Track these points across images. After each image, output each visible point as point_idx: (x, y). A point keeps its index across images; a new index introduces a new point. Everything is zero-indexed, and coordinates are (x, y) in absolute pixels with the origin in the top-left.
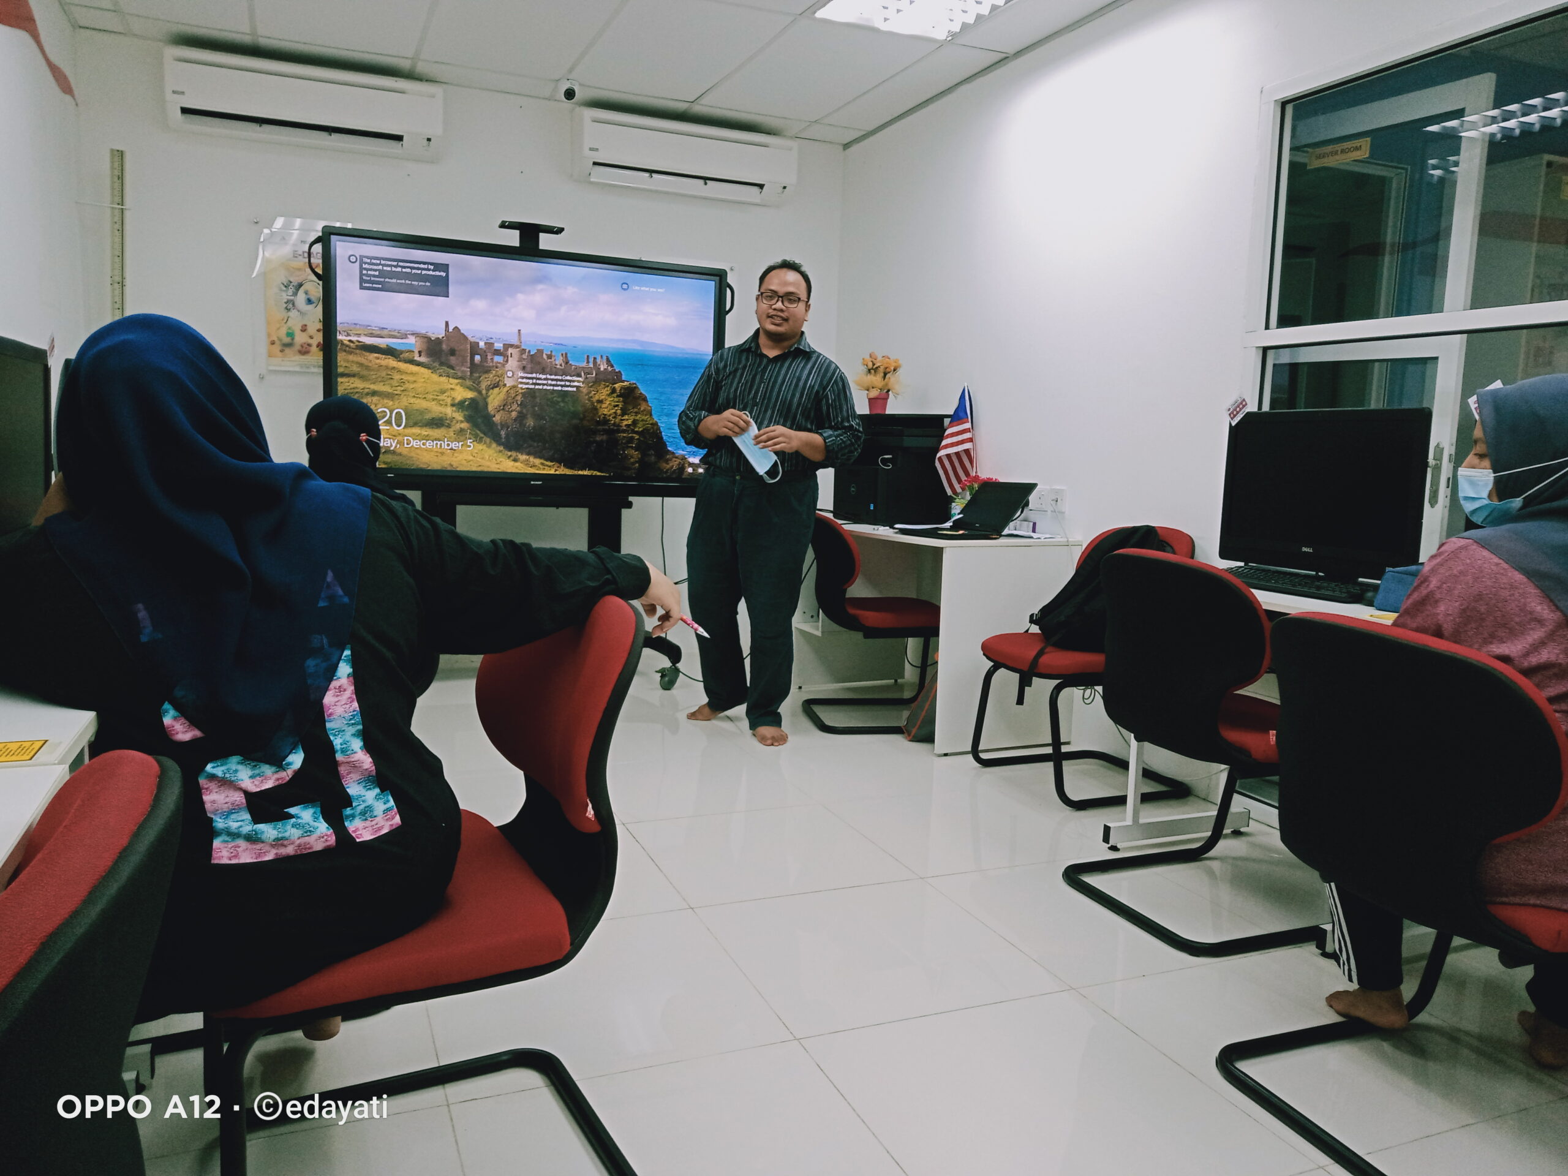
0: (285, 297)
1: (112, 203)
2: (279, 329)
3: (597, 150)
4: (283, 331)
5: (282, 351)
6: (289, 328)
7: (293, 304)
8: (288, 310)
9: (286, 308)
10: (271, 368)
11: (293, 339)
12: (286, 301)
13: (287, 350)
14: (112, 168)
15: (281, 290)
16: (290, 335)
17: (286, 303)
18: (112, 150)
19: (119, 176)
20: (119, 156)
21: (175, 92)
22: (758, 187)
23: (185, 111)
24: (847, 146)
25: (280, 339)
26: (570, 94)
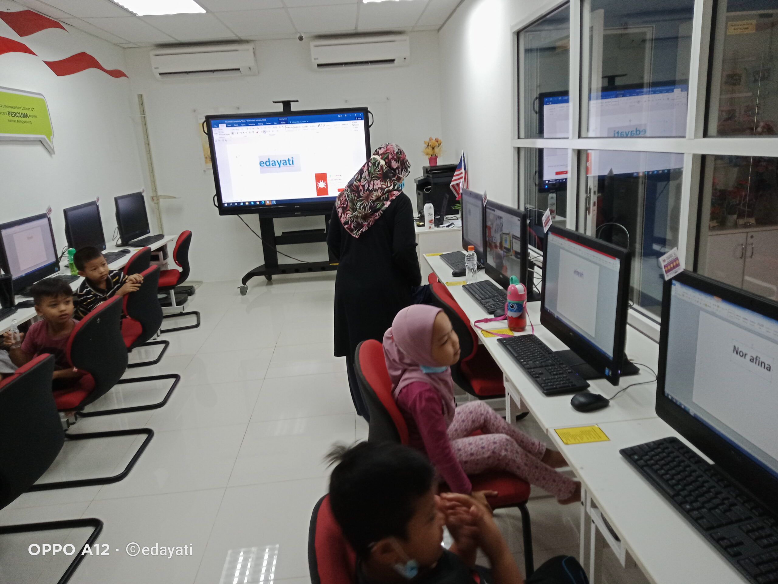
1: (141, 114)
3: (318, 59)
10: (207, 168)
14: (139, 101)
18: (138, 95)
19: (142, 104)
20: (141, 97)
21: (156, 68)
22: (393, 61)
23: (160, 74)
24: (438, 30)
25: (209, 156)
26: (301, 38)
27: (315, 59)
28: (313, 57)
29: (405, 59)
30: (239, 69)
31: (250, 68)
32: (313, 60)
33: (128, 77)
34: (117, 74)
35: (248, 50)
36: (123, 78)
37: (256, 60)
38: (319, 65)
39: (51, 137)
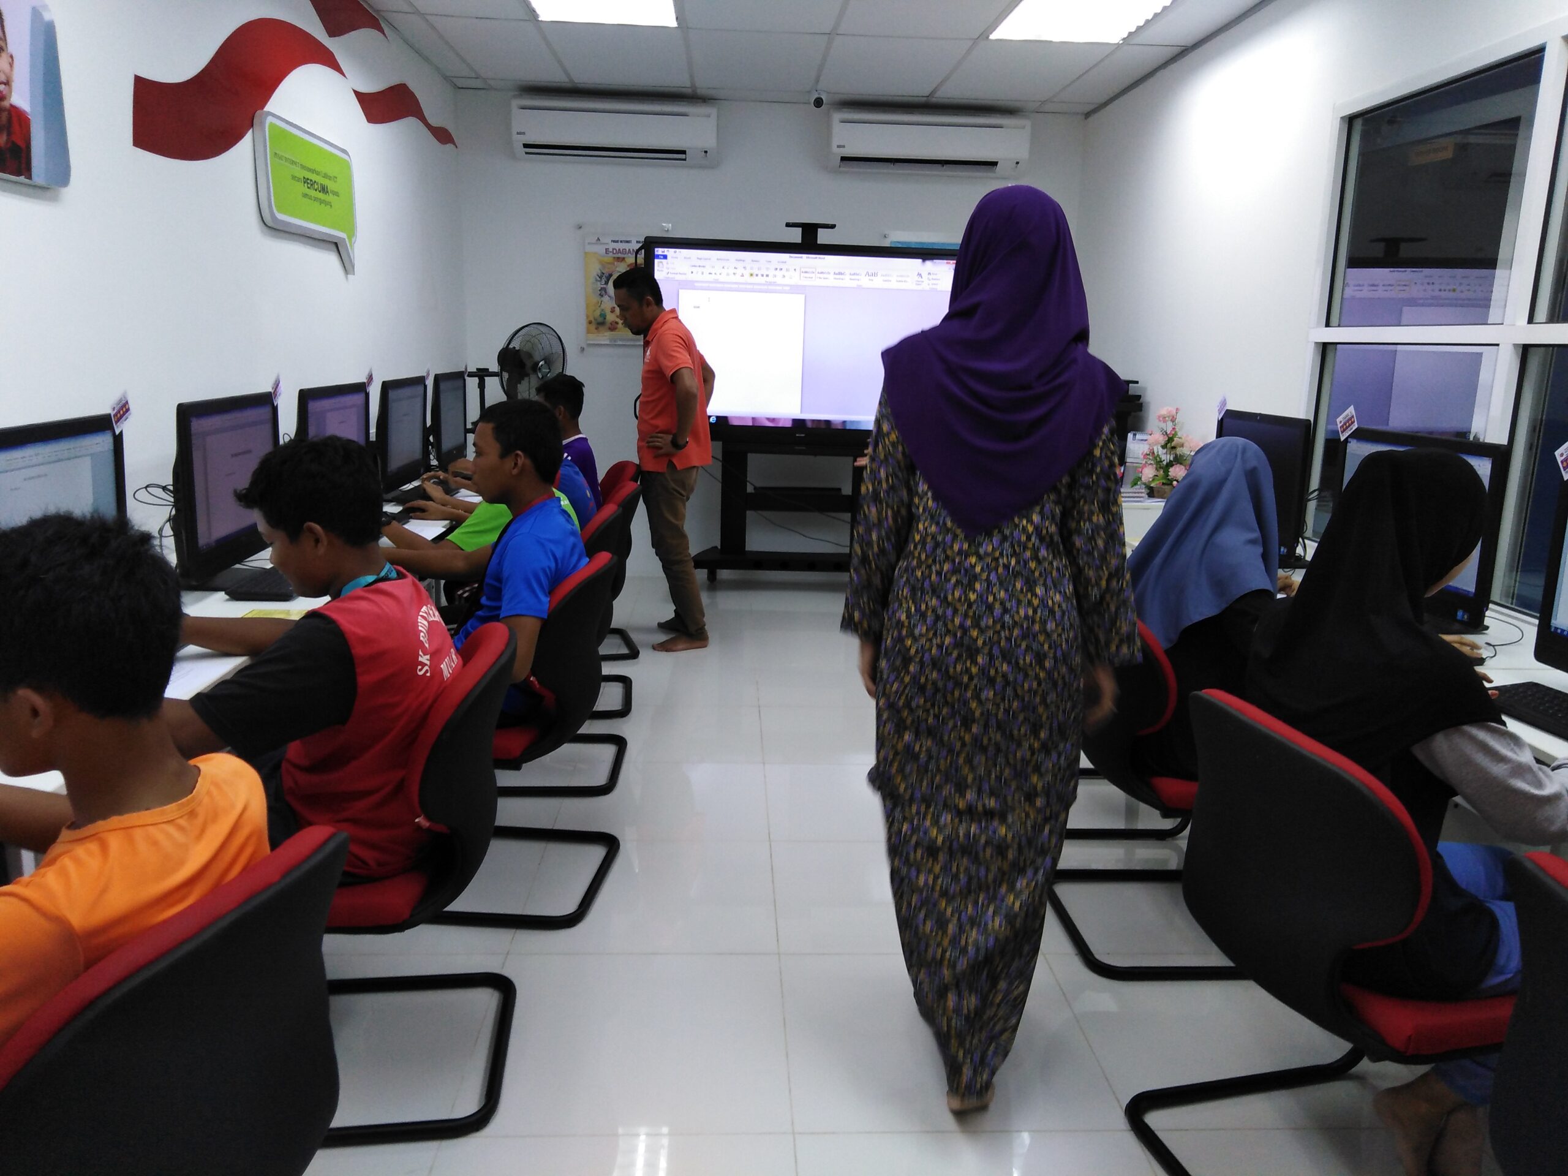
0: (599, 286)
2: (595, 311)
3: (844, 147)
4: (598, 313)
5: (596, 329)
6: (603, 310)
7: (606, 292)
8: (601, 296)
9: (600, 295)
10: (588, 342)
11: (605, 319)
12: (600, 289)
13: (601, 328)
15: (597, 280)
16: (603, 316)
17: (600, 290)
21: (518, 133)
22: (992, 164)
23: (526, 146)
24: (1087, 115)
25: (595, 319)
26: (818, 103)
27: (839, 146)
28: (835, 142)
29: (1017, 163)
30: (684, 152)
31: (706, 152)
32: (835, 149)
33: (457, 147)
34: (442, 136)
35: (707, 117)
36: (450, 146)
37: (719, 139)
38: (843, 159)
39: (353, 240)
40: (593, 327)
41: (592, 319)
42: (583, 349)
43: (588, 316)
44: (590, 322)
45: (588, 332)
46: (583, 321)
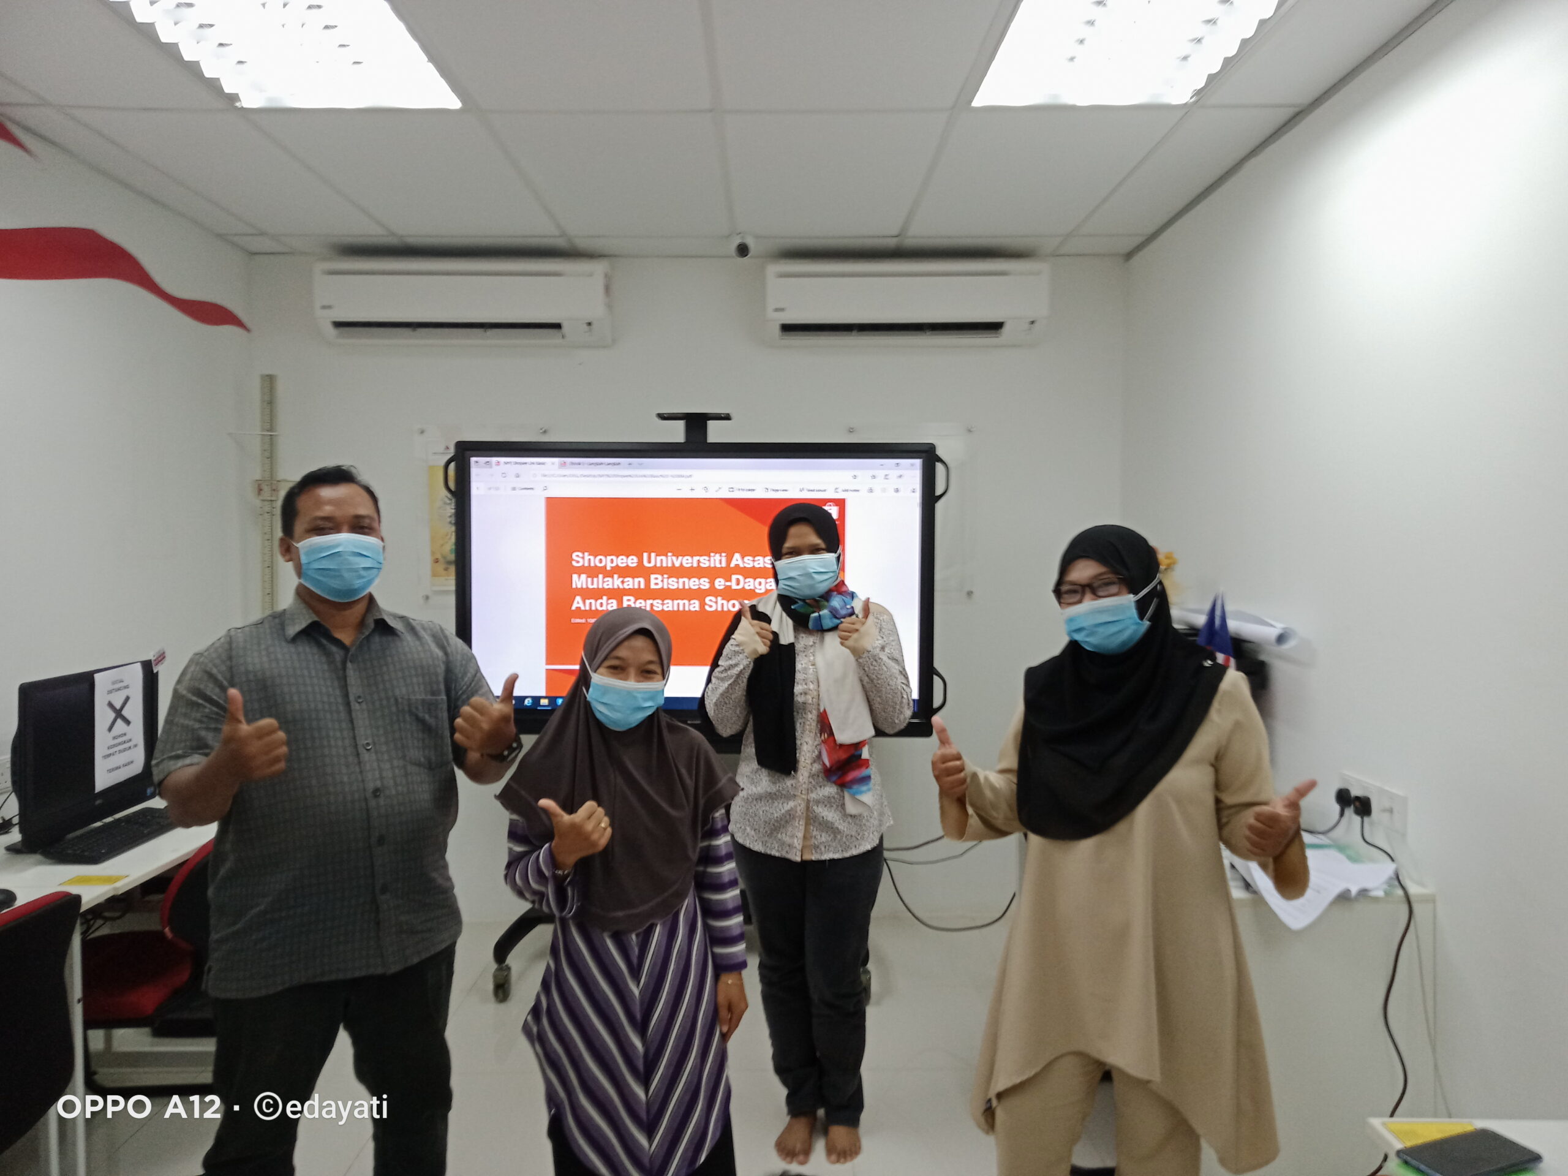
0: (449, 510)
1: (263, 430)
2: (442, 545)
3: (784, 311)
4: (447, 548)
5: (445, 570)
8: (452, 524)
9: (450, 522)
10: (435, 588)
12: (449, 514)
13: (451, 569)
14: (264, 394)
15: (445, 504)
17: (450, 516)
18: (263, 375)
19: (270, 402)
20: (269, 381)
21: (324, 307)
22: (995, 327)
23: (338, 325)
24: (1129, 256)
25: (444, 557)
26: (743, 250)
27: (777, 310)
28: (771, 304)
29: (1032, 322)
30: (557, 326)
31: (589, 324)
32: (771, 314)
33: (244, 328)
34: (214, 314)
35: (591, 275)
36: (228, 328)
37: (609, 306)
38: (787, 328)
40: (440, 567)
41: (439, 556)
42: (427, 598)
43: (433, 553)
44: (437, 561)
45: (435, 574)
46: (428, 559)
